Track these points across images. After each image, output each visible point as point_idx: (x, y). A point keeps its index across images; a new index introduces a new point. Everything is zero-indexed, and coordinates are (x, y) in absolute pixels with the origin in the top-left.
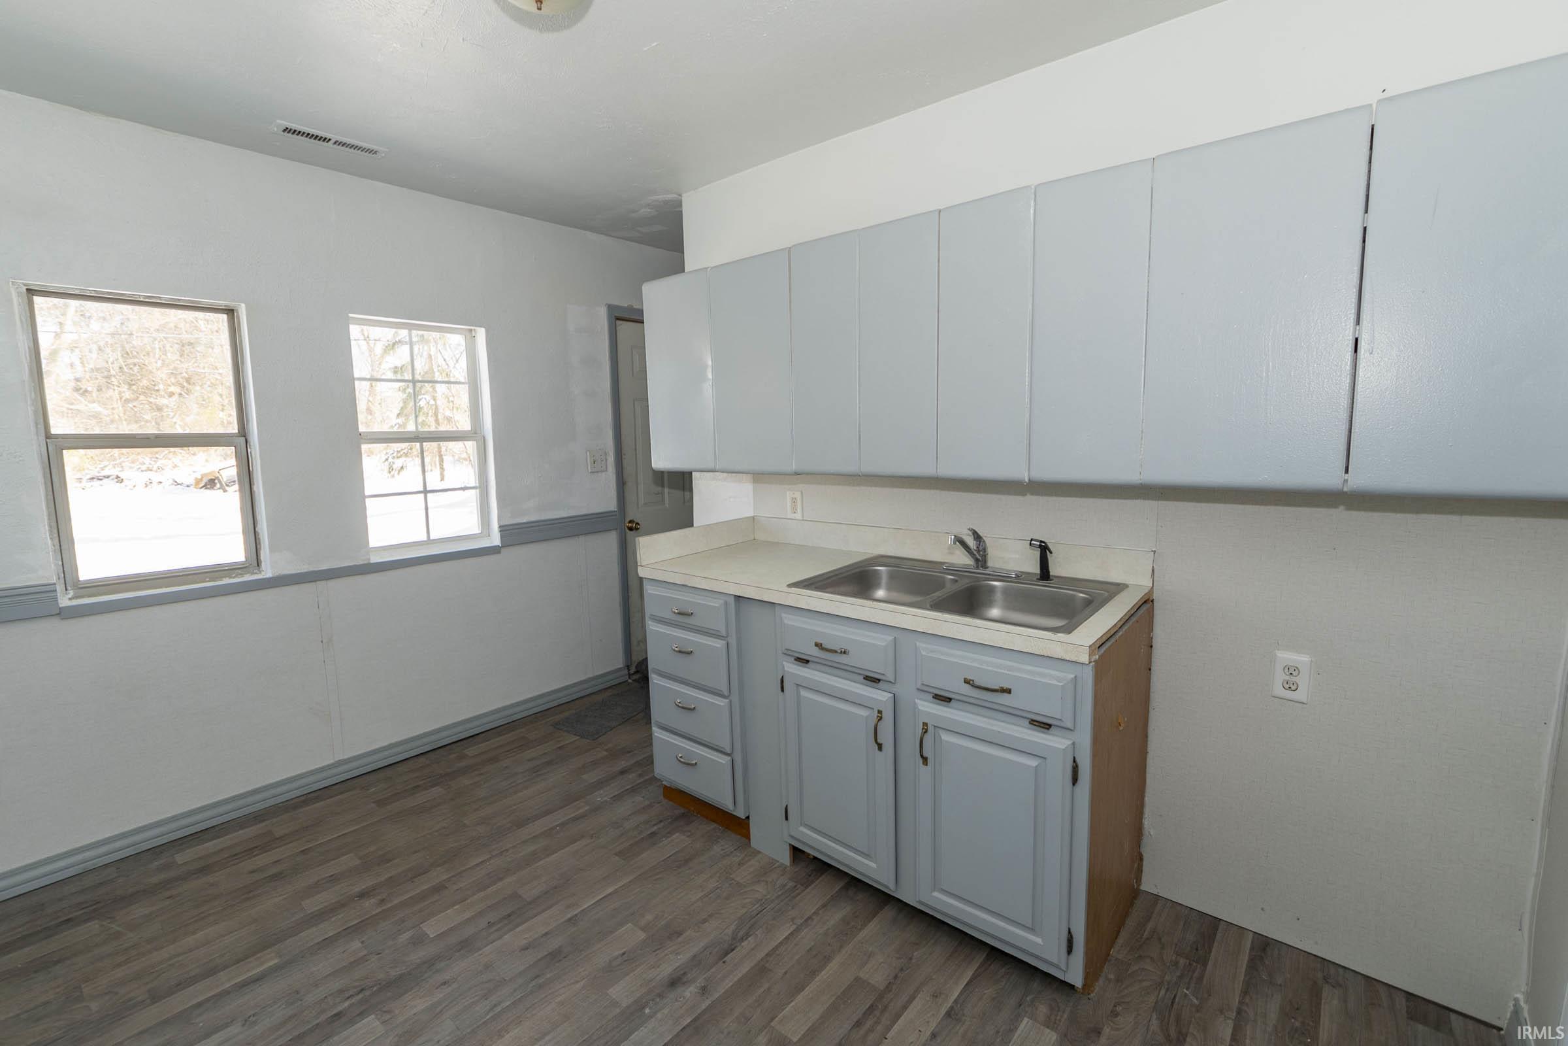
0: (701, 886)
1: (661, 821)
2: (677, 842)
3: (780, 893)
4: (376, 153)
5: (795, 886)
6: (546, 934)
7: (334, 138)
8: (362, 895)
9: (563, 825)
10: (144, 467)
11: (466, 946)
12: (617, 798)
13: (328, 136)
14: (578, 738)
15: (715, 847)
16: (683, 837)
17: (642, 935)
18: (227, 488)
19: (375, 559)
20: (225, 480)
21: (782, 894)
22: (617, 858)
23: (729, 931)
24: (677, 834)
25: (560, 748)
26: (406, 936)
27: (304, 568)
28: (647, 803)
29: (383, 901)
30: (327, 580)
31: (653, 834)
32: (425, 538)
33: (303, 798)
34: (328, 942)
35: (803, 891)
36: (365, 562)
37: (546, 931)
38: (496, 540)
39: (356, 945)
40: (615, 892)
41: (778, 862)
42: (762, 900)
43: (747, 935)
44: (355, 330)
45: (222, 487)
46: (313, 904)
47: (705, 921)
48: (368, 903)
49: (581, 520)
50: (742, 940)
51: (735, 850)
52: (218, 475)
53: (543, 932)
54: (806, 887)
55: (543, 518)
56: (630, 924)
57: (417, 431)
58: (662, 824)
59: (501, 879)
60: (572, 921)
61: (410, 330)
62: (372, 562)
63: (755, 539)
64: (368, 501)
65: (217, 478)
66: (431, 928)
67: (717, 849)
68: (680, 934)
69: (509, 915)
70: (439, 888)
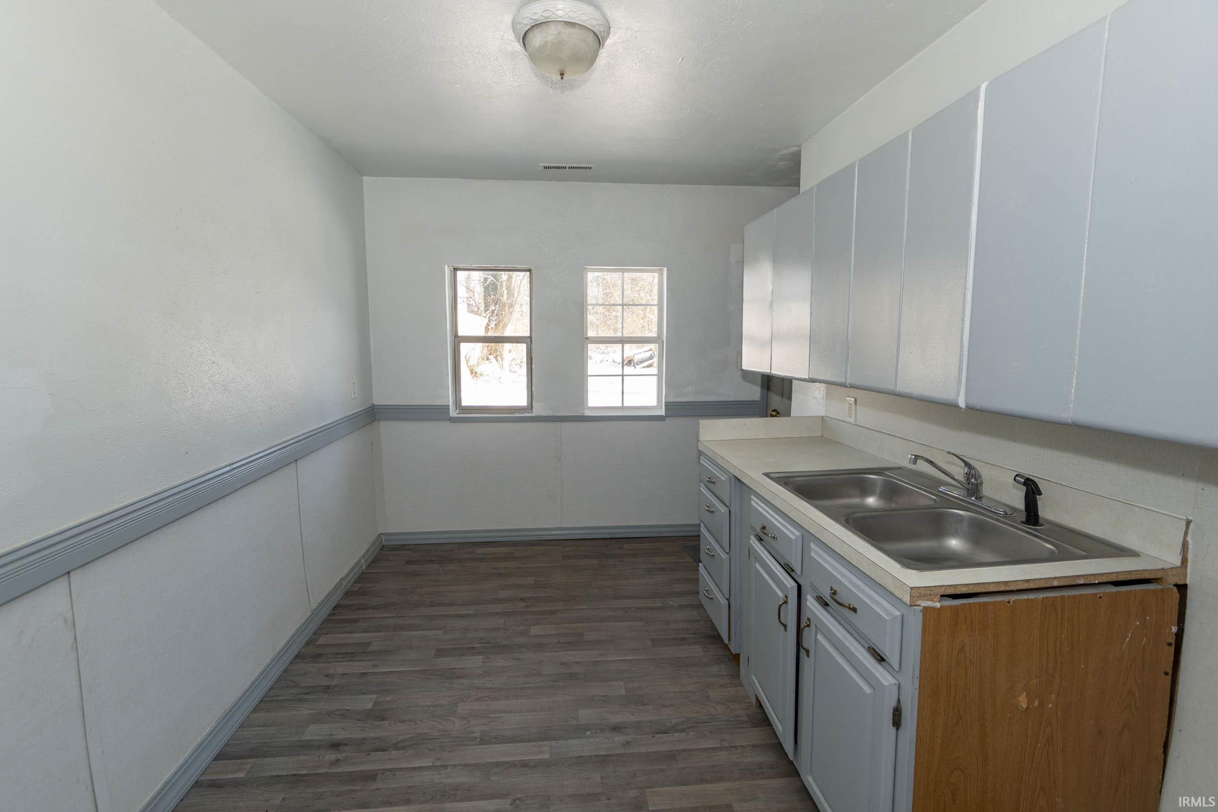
0: (683, 685)
1: (695, 634)
2: (695, 651)
3: (730, 719)
4: (591, 168)
5: (747, 722)
6: (578, 662)
7: (568, 165)
8: (522, 599)
9: (639, 608)
10: (601, 352)
11: (539, 647)
12: (682, 607)
13: (564, 165)
14: (692, 560)
15: (715, 666)
16: (700, 650)
17: (623, 692)
18: (636, 366)
19: (588, 413)
20: (636, 361)
21: (731, 721)
22: (650, 642)
23: (674, 721)
24: (699, 647)
25: (676, 563)
26: (522, 628)
27: (551, 414)
28: (698, 618)
29: (527, 606)
30: (561, 421)
31: (684, 639)
32: (621, 405)
33: (537, 542)
34: (494, 614)
35: (749, 728)
36: (582, 415)
37: (580, 660)
38: (662, 412)
39: (502, 621)
40: (630, 660)
41: (750, 699)
42: (714, 716)
43: (683, 731)
44: (590, 276)
45: (634, 366)
46: (502, 594)
47: (664, 706)
48: (522, 604)
49: (723, 405)
50: (677, 731)
51: (726, 675)
52: (632, 358)
53: (577, 660)
54: (753, 727)
55: (698, 400)
56: (623, 683)
57: (622, 337)
58: (694, 635)
59: (582, 622)
60: (595, 663)
61: (623, 273)
62: (585, 415)
63: (822, 436)
64: (589, 378)
65: (632, 360)
66: (534, 630)
67: (716, 668)
68: (644, 704)
69: (570, 643)
70: (554, 612)
